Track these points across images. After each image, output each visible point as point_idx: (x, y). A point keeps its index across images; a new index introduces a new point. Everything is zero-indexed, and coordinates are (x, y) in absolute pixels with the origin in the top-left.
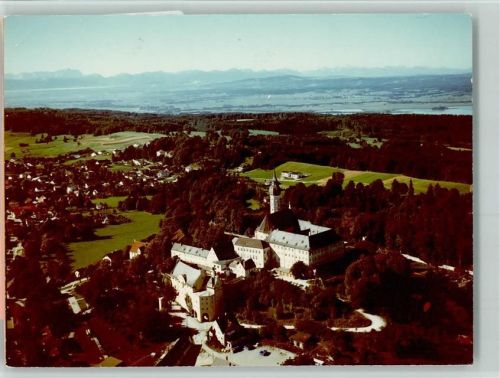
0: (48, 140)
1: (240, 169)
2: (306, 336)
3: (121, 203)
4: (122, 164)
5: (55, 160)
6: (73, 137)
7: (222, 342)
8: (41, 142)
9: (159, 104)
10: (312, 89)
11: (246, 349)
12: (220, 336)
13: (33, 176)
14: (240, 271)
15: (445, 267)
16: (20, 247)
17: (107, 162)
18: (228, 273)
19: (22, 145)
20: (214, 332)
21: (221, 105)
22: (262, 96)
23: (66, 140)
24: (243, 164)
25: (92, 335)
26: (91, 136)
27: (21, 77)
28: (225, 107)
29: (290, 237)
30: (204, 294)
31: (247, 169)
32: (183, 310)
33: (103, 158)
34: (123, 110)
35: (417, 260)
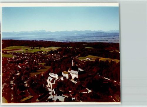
0: (33, 48)
1: (77, 57)
2: (73, 93)
3: (45, 64)
4: (49, 55)
5: (33, 53)
6: (39, 48)
7: (55, 94)
8: (31, 49)
9: (65, 39)
10: (107, 36)
11: (60, 96)
12: (54, 92)
13: (27, 57)
14: (62, 79)
15: (114, 81)
16: (19, 73)
17: (45, 54)
18: (60, 79)
19: (26, 50)
20: (53, 91)
21: (81, 40)
22: (93, 38)
23: (37, 49)
24: (78, 56)
25: (28, 91)
26: (44, 48)
27: (30, 32)
28: (82, 41)
29: (74, 72)
30: (53, 83)
31: (79, 57)
32: (49, 87)
33: (45, 53)
34: (54, 41)
35: (109, 79)
